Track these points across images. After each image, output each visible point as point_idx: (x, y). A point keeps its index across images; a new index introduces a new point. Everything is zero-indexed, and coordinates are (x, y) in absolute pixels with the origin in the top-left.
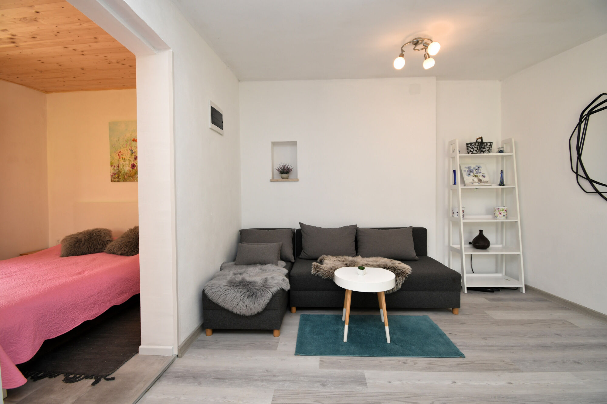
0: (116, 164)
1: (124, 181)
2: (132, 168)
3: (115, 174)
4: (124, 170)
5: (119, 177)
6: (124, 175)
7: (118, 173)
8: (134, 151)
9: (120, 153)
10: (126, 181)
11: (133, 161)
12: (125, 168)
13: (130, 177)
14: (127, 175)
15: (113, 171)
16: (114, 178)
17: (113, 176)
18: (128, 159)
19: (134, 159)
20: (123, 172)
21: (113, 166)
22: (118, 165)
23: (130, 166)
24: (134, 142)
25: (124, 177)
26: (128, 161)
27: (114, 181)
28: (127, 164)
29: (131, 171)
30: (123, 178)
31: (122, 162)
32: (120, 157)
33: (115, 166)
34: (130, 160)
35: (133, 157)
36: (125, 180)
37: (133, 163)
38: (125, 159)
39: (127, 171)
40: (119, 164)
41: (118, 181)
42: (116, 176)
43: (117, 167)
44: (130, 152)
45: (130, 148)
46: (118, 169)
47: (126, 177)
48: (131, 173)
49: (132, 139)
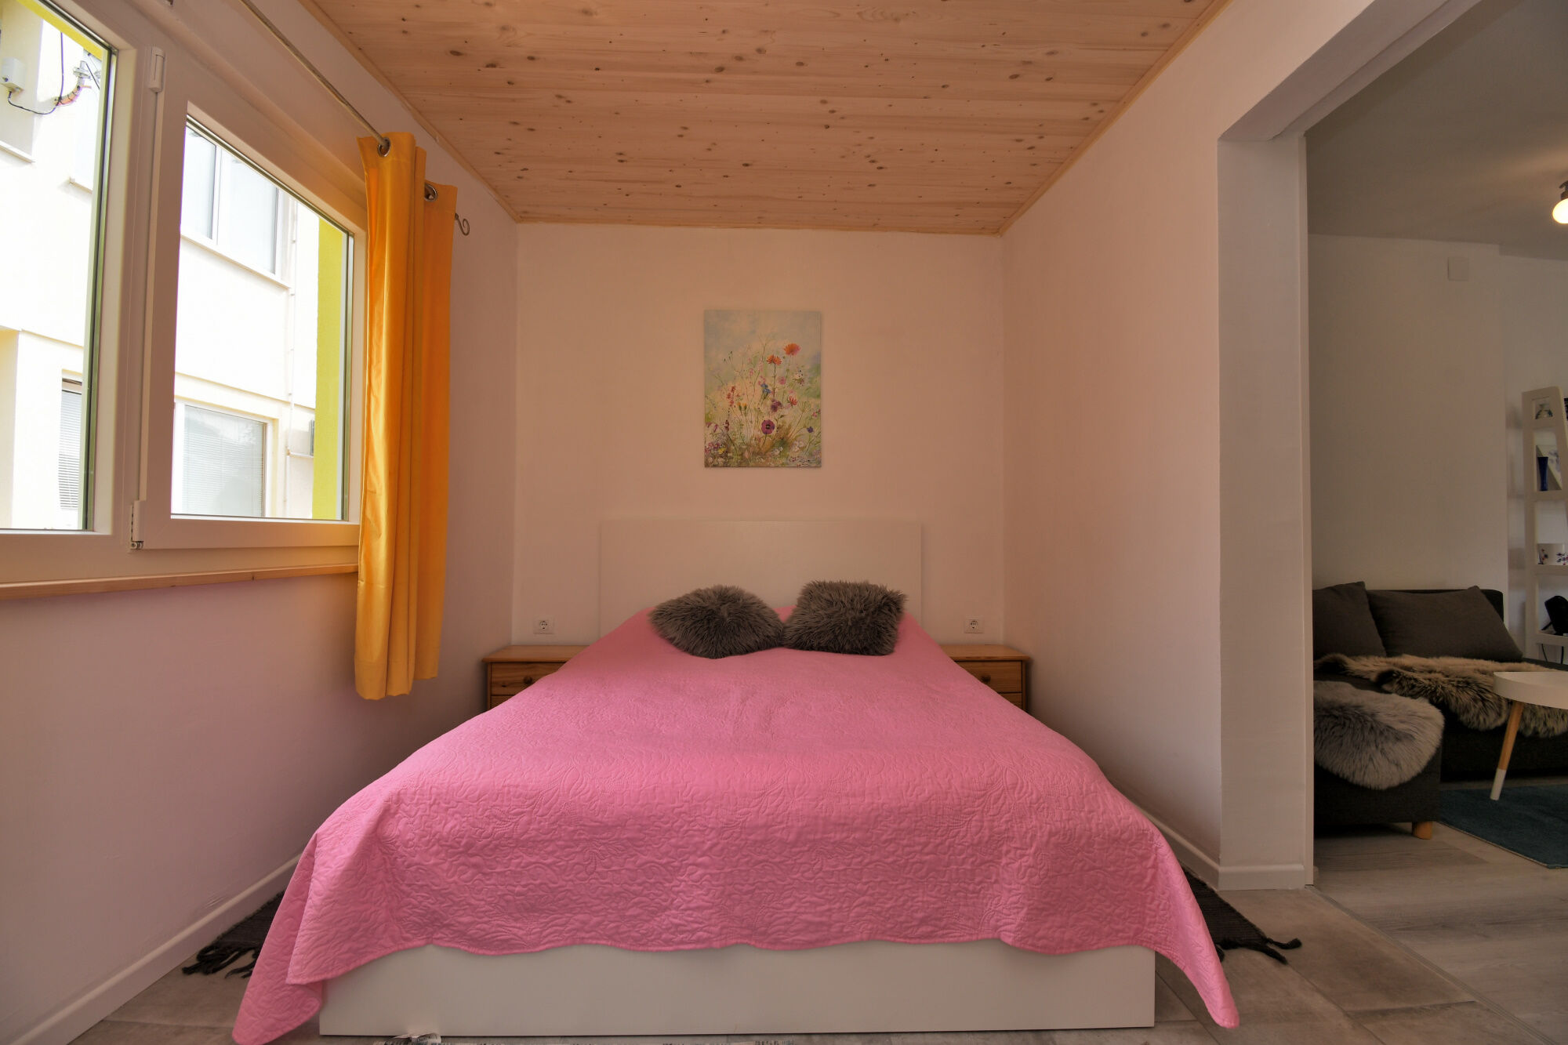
0: (720, 421)
1: (740, 466)
2: (766, 433)
3: (717, 447)
4: (742, 438)
5: (729, 455)
6: (740, 448)
7: (725, 444)
8: (770, 388)
9: (732, 390)
10: (748, 466)
11: (769, 413)
12: (744, 432)
13: (758, 454)
14: (751, 450)
15: (711, 439)
16: (714, 457)
17: (712, 452)
18: (755, 409)
19: (769, 407)
20: (738, 442)
21: (713, 425)
22: (727, 423)
23: (760, 427)
24: (773, 364)
25: (742, 454)
26: (754, 413)
27: (715, 466)
28: (751, 422)
29: (762, 440)
30: (739, 457)
31: (736, 414)
32: (732, 402)
33: (717, 426)
34: (759, 411)
35: (769, 402)
36: (743, 463)
37: (766, 418)
38: (745, 408)
39: (751, 439)
40: (729, 421)
41: (726, 465)
42: (720, 452)
43: (723, 427)
44: (759, 390)
45: (759, 379)
46: (725, 431)
47: (746, 454)
48: (761, 444)
49: (768, 357)
